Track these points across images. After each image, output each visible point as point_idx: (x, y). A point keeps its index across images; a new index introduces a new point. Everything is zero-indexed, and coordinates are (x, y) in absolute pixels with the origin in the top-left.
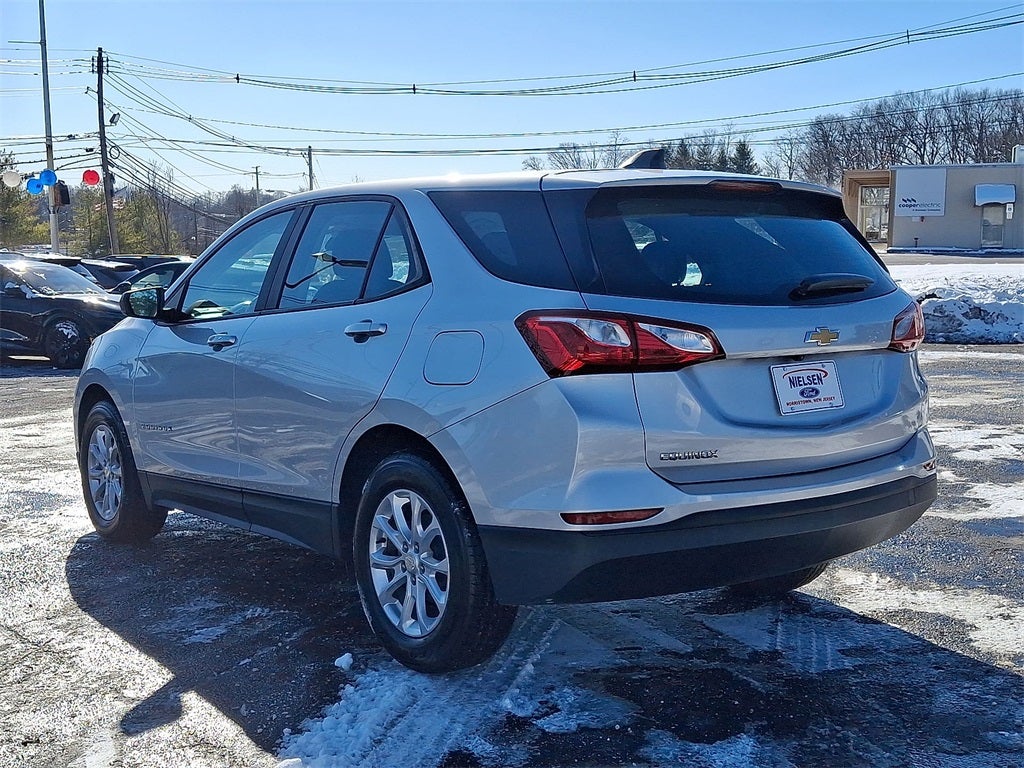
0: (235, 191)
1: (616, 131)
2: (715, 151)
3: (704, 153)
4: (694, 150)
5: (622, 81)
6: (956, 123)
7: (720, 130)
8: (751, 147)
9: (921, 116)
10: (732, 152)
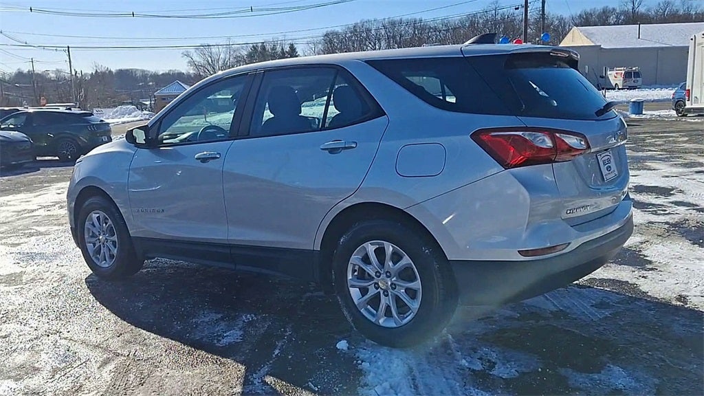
0: (19, 72)
1: (229, 38)
2: (279, 49)
3: (273, 49)
4: (268, 47)
5: (244, 11)
6: (389, 34)
7: (280, 38)
8: (295, 46)
9: (373, 32)
10: (287, 49)
